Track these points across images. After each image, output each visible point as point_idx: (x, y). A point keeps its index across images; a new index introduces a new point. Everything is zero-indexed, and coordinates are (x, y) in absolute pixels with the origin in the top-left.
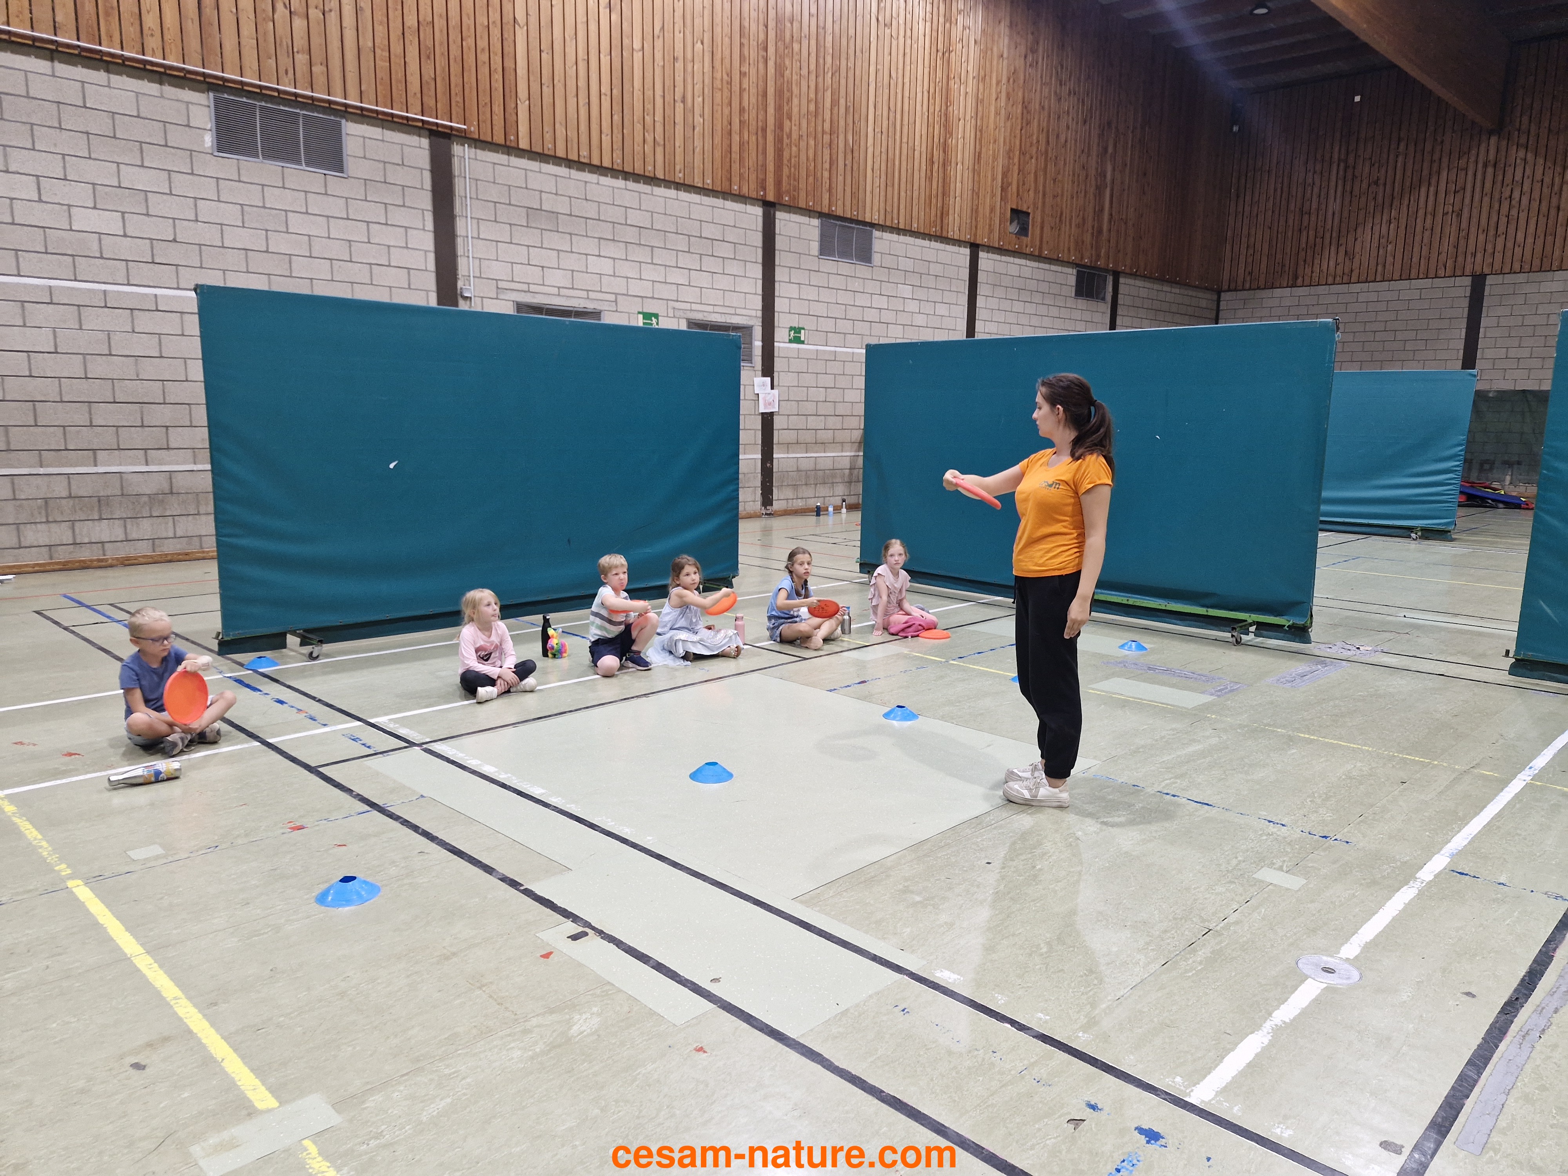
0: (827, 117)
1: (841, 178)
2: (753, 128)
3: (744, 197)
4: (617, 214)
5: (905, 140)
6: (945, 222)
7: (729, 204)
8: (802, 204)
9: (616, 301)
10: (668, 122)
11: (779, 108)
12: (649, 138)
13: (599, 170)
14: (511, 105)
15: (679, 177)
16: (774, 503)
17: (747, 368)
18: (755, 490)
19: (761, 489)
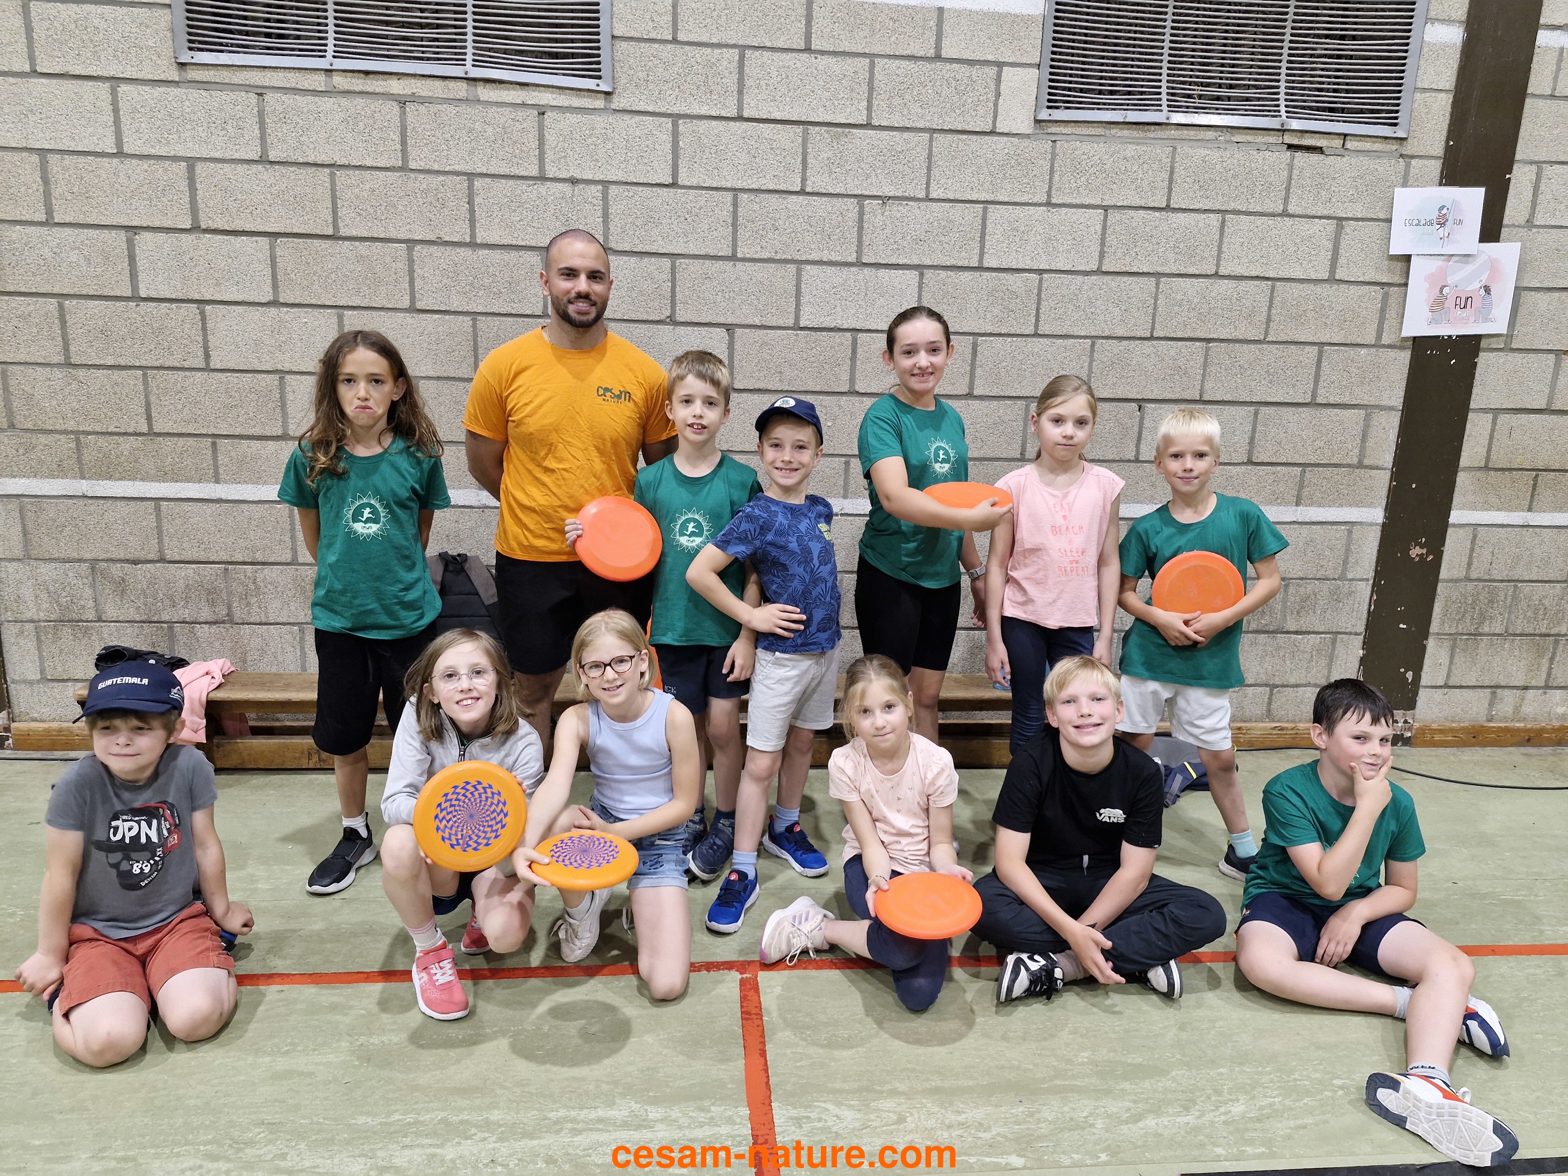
16: (1423, 697)
17: (1367, 145)
18: (1334, 642)
19: (1366, 645)
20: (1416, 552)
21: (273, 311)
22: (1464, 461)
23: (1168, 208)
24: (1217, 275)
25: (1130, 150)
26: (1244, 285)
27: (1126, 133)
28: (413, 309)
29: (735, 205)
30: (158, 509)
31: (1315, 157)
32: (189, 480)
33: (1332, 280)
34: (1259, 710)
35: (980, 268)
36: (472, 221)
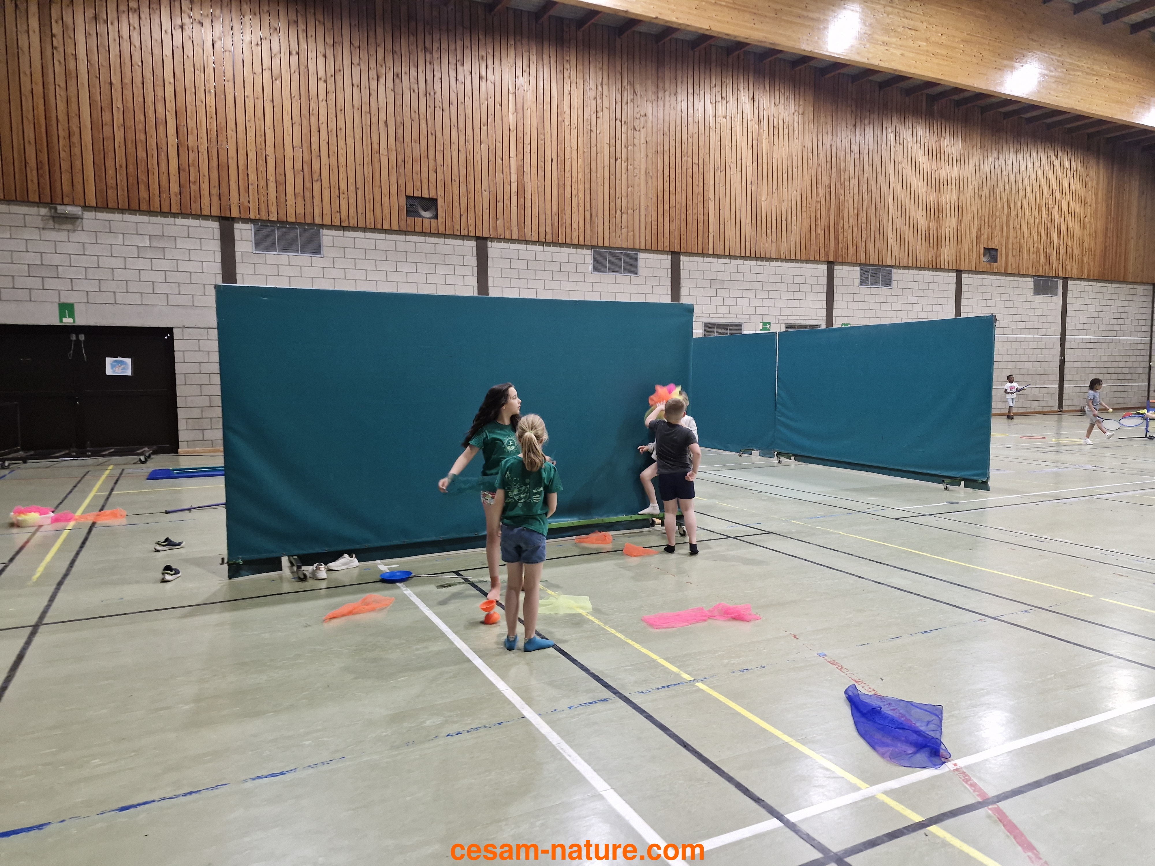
0: (864, 215)
1: (872, 245)
2: (823, 227)
3: (817, 261)
4: (752, 277)
5: (912, 219)
6: (938, 260)
7: (810, 265)
8: (849, 260)
9: (750, 318)
10: (779, 231)
11: (837, 216)
12: (769, 240)
13: (745, 258)
14: (706, 235)
15: (783, 257)
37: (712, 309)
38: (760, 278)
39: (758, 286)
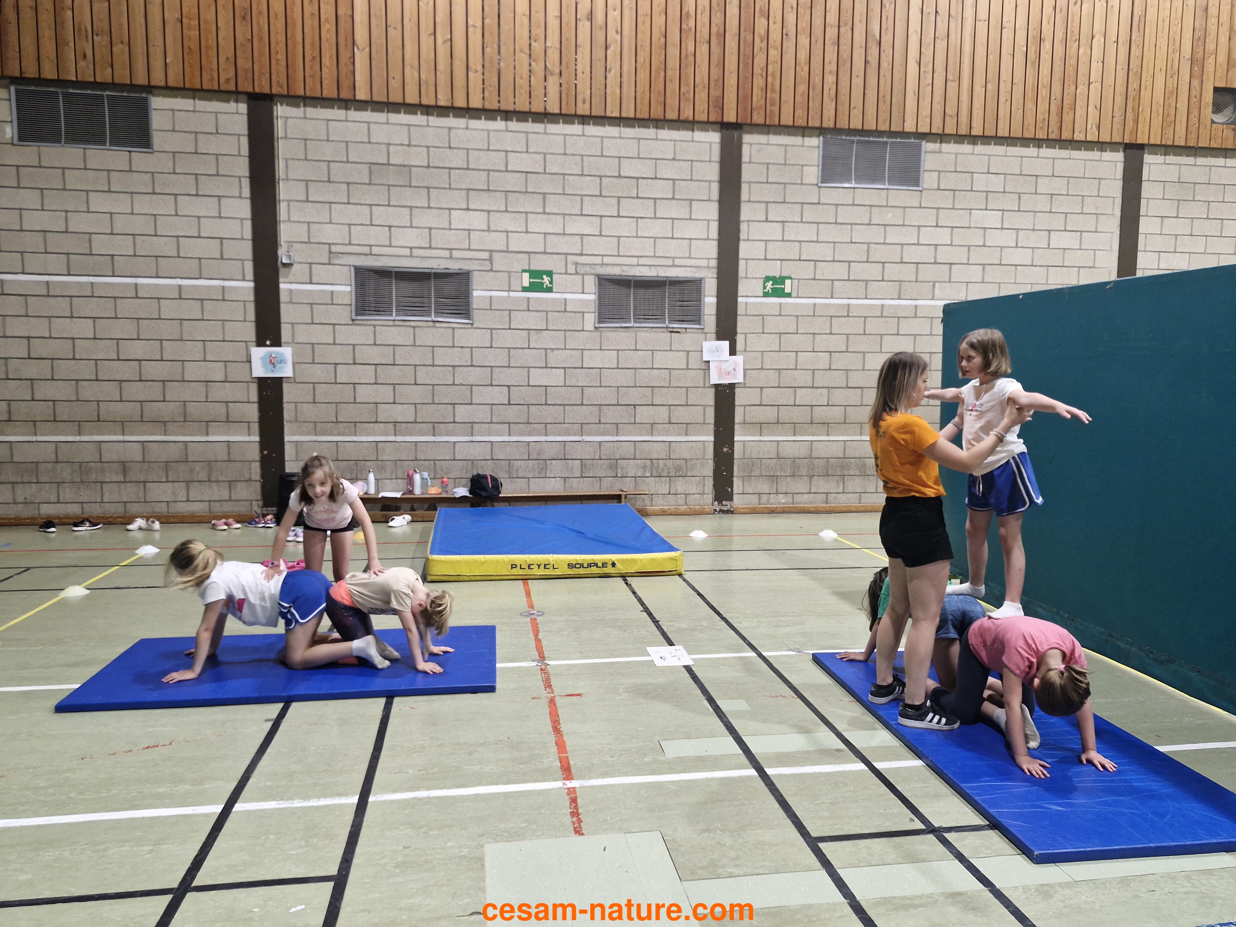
2: (703, 36)
3: (686, 121)
4: (494, 161)
6: (1068, 118)
7: (665, 133)
8: (787, 120)
9: (491, 260)
10: (566, 45)
11: (747, 7)
12: (538, 68)
14: (345, 56)
15: (583, 109)
16: (735, 497)
17: (693, 330)
18: (704, 480)
19: (714, 480)
20: (725, 450)
21: (375, 386)
22: (736, 421)
23: (636, 350)
24: (653, 368)
25: (623, 334)
26: (661, 371)
27: (621, 329)
28: (416, 384)
29: (509, 352)
30: (337, 444)
31: (678, 334)
32: (347, 435)
33: (688, 368)
34: (683, 502)
35: (582, 368)
36: (433, 359)
37: (377, 235)
38: (516, 162)
39: (512, 182)
